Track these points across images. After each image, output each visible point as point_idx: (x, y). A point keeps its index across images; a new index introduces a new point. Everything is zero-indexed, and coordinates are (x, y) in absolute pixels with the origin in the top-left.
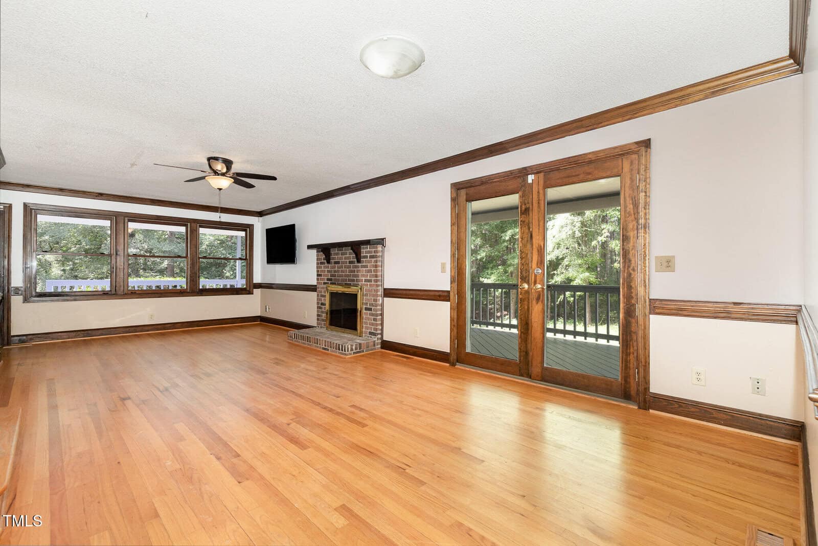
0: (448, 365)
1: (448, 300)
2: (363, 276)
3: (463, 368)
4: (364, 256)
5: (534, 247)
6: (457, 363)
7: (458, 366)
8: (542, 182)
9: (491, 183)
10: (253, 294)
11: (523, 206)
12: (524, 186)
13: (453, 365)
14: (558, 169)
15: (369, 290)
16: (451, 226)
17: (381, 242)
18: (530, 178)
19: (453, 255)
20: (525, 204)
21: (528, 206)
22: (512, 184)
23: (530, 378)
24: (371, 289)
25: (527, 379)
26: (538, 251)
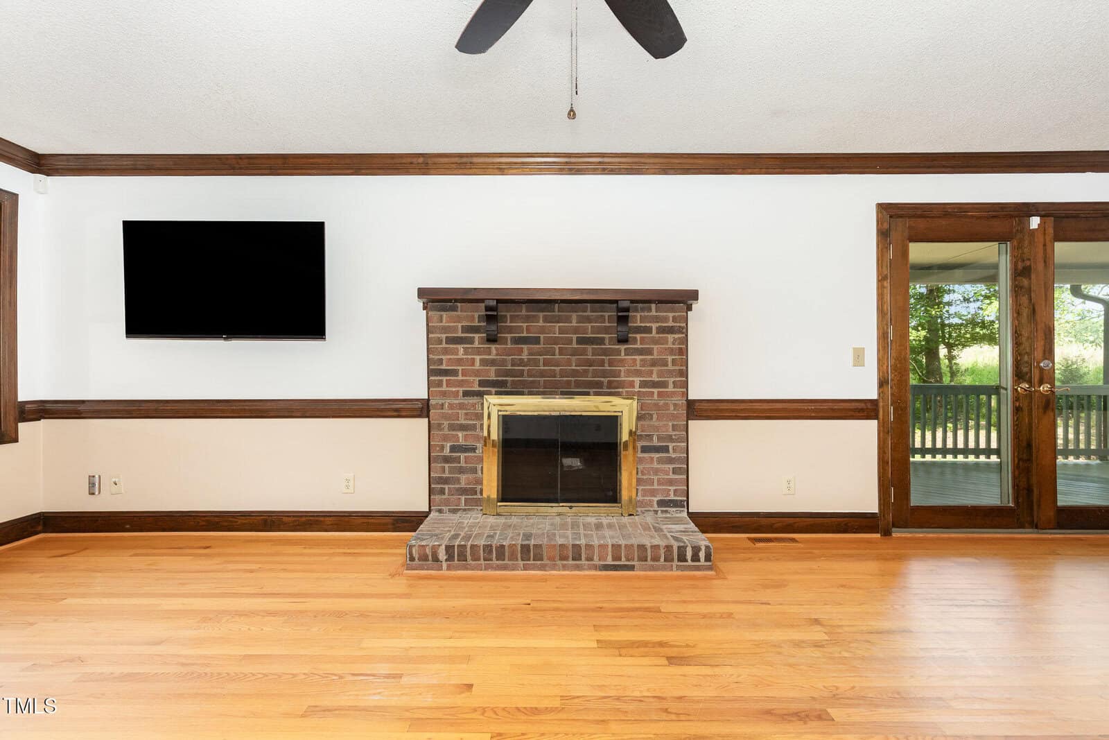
0: (878, 535)
1: (876, 417)
2: (638, 373)
3: (909, 535)
4: (636, 327)
5: (1039, 327)
6: (894, 529)
7: (897, 534)
8: (1051, 231)
9: (961, 217)
10: (16, 440)
11: (1020, 263)
12: (1021, 231)
13: (887, 533)
14: (1076, 217)
15: (656, 405)
16: (879, 281)
17: (684, 299)
18: (1035, 222)
19: (883, 337)
20: (1024, 261)
21: (1028, 264)
22: (998, 226)
23: (1037, 528)
24: (662, 403)
25: (1031, 530)
26: (1045, 335)
